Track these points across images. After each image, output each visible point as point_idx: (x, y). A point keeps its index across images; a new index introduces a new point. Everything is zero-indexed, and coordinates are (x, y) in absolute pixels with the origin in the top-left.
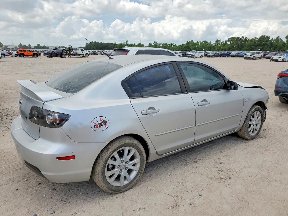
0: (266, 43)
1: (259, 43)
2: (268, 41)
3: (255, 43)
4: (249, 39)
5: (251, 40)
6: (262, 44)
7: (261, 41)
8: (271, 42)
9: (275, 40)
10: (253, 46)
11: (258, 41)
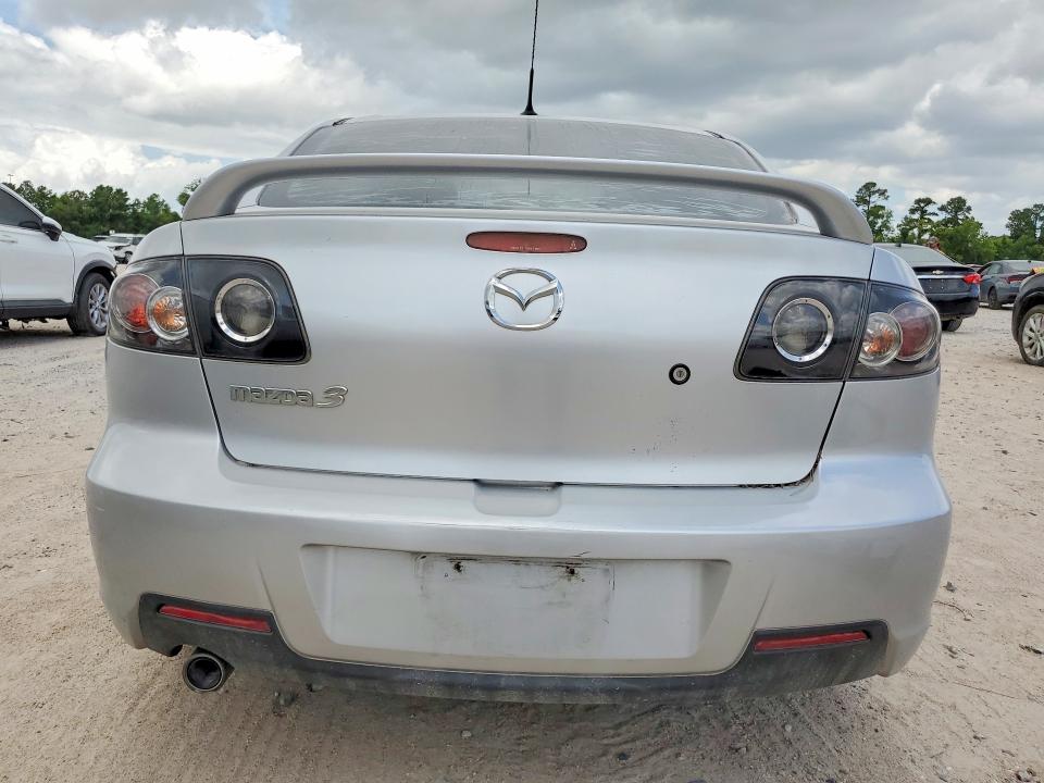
0: (117, 212)
1: (94, 210)
2: (123, 207)
3: (80, 211)
4: (55, 196)
5: (63, 197)
6: (107, 215)
7: (100, 203)
8: (135, 211)
9: (146, 205)
10: (75, 219)
11: (91, 205)
